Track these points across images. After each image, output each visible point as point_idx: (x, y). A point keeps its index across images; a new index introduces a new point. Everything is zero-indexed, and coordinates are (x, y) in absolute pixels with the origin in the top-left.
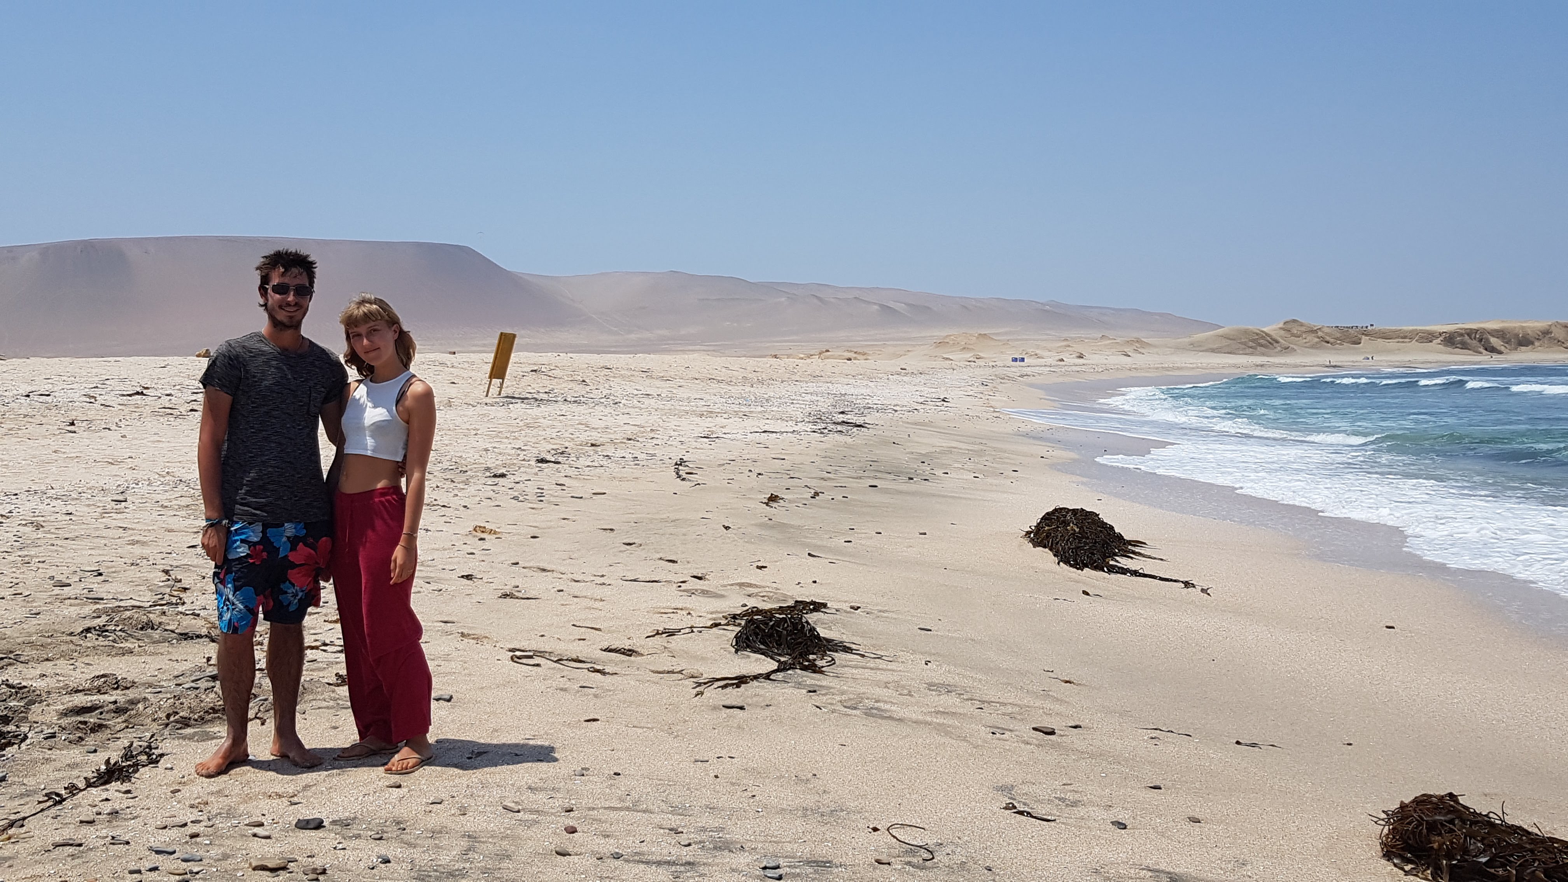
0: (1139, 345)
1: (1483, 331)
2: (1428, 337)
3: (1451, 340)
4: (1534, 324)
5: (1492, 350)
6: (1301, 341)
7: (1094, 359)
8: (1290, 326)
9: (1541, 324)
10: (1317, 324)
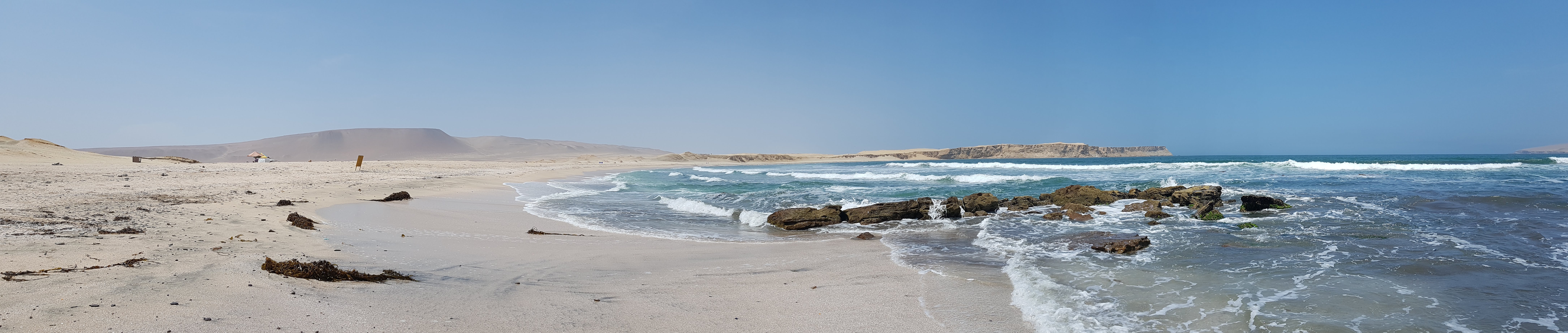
0: (641, 158)
1: (741, 156)
2: (726, 157)
3: (732, 158)
4: (754, 154)
5: (743, 161)
6: (690, 158)
7: (625, 163)
8: (686, 154)
9: (756, 155)
10: (695, 153)
